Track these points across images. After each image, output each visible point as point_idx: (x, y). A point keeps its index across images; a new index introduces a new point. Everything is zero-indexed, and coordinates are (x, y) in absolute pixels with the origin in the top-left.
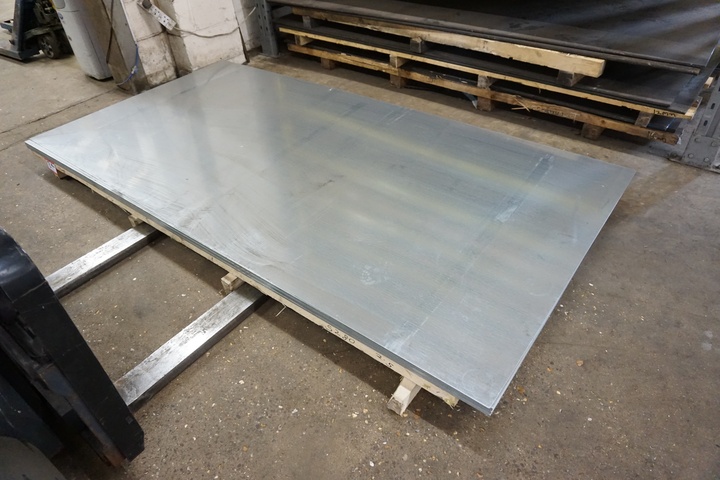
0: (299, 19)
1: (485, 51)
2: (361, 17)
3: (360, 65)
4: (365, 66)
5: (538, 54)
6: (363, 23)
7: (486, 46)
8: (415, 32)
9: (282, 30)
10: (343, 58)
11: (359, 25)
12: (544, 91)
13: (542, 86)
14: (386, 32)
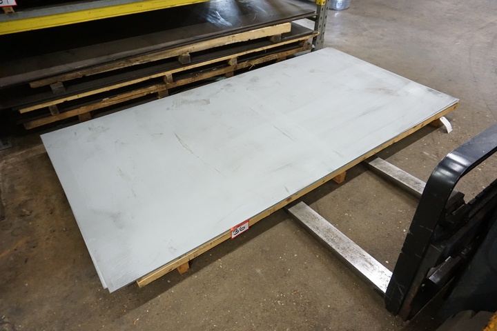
0: (47, 89)
1: (234, 42)
2: (127, 58)
3: (128, 99)
4: (133, 97)
5: (263, 31)
6: (130, 62)
7: (234, 38)
8: (182, 50)
9: (22, 111)
10: (106, 102)
11: (126, 66)
12: (267, 50)
13: (265, 48)
14: (155, 60)
